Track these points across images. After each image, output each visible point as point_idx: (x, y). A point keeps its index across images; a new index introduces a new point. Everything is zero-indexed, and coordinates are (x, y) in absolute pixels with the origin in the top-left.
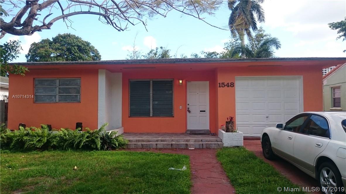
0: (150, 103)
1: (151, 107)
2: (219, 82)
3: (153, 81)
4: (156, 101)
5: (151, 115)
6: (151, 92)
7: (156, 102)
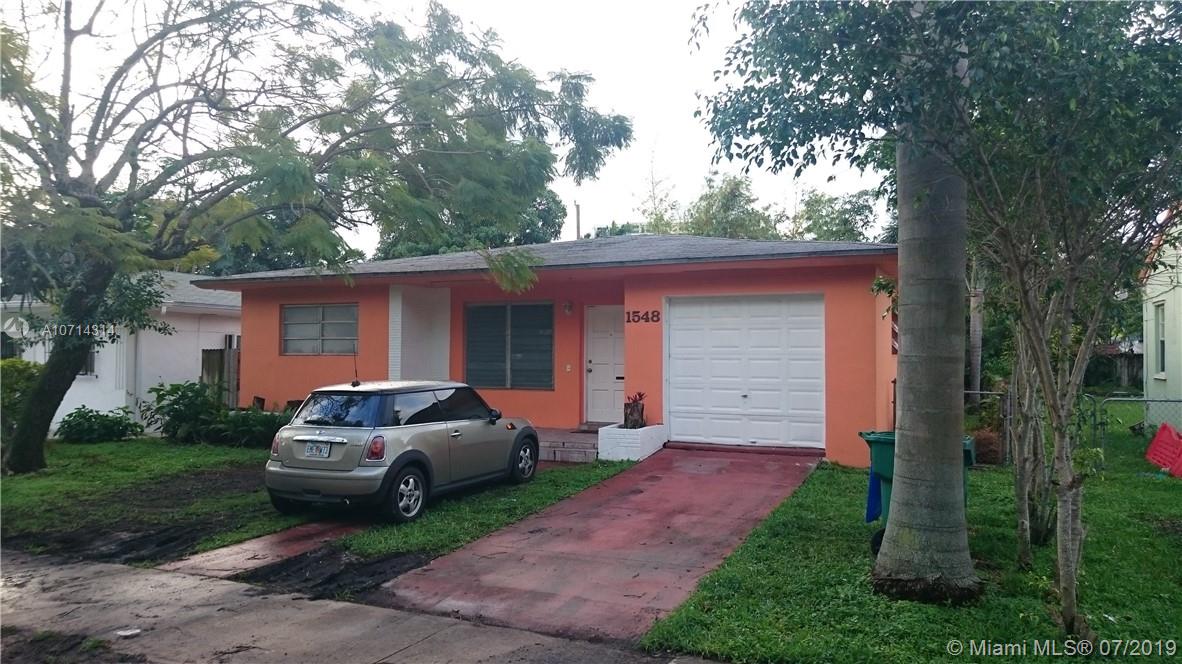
0: (505, 356)
1: (508, 366)
2: (626, 311)
3: (513, 307)
4: (519, 353)
5: (509, 386)
6: (509, 332)
7: (519, 356)
